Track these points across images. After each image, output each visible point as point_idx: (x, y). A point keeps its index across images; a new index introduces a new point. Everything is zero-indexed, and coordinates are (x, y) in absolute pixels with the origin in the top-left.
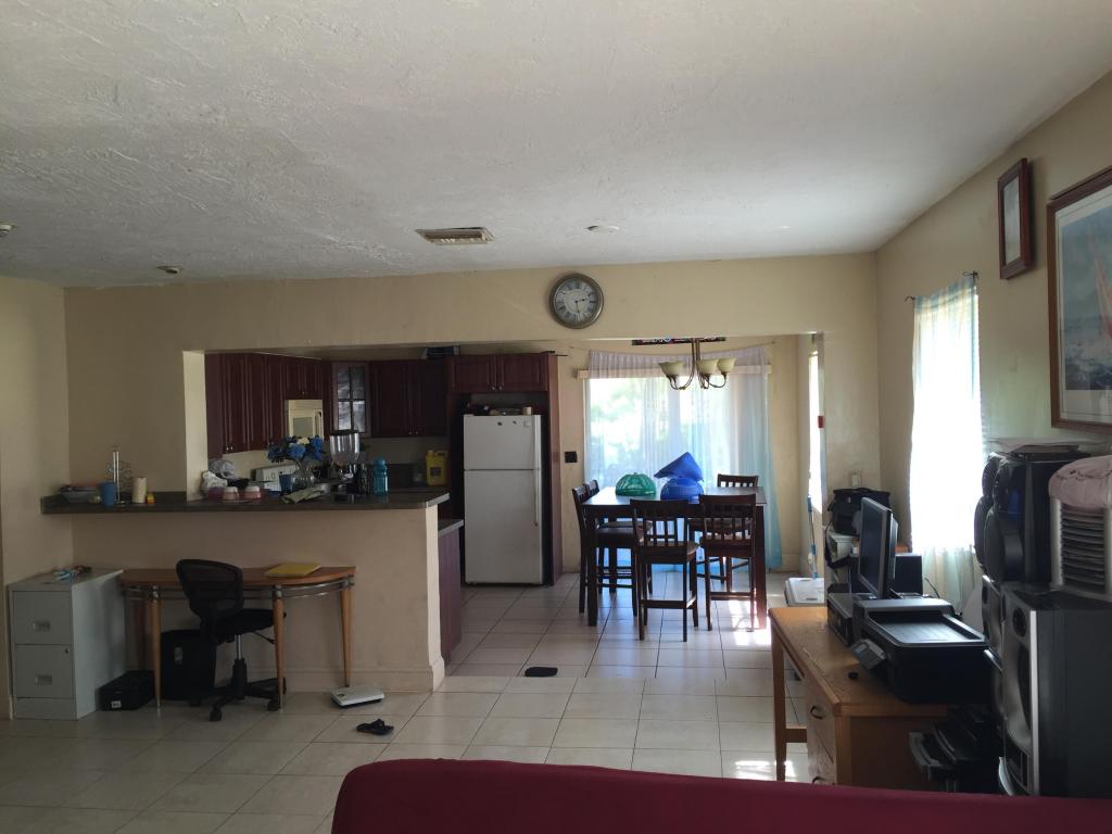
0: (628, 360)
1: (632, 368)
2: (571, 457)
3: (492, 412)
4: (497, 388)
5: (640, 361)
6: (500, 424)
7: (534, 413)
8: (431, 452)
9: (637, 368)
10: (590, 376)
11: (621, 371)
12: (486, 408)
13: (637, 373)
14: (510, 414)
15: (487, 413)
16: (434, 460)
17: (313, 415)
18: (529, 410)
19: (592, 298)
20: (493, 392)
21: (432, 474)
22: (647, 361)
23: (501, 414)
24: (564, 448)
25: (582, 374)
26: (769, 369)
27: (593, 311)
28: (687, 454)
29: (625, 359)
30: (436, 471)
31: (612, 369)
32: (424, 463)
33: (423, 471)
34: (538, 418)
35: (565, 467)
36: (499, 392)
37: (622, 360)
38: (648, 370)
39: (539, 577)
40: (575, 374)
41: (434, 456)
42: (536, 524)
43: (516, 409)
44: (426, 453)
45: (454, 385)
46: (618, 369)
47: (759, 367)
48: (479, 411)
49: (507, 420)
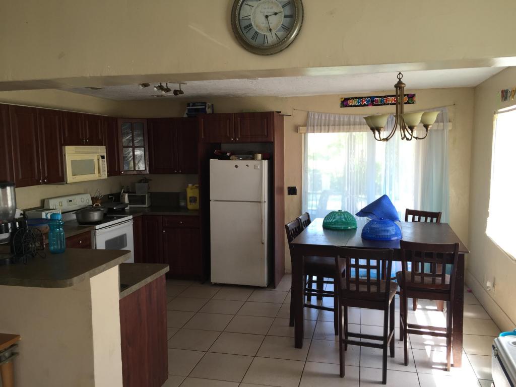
0: (337, 119)
1: (339, 125)
2: (292, 191)
3: (232, 157)
4: (235, 139)
5: (346, 119)
6: (236, 166)
7: (263, 158)
8: (190, 185)
9: (343, 125)
10: (307, 132)
11: (331, 127)
12: (228, 154)
13: (343, 129)
14: (244, 159)
15: (228, 158)
16: (192, 191)
17: (95, 157)
18: (259, 156)
19: (287, 11)
20: (232, 142)
21: (190, 201)
22: (352, 120)
23: (238, 159)
24: (288, 184)
25: (302, 129)
26: (450, 126)
27: (288, 29)
28: (385, 197)
29: (335, 118)
30: (193, 200)
31: (325, 125)
32: (185, 194)
33: (185, 198)
34: (265, 163)
35: (288, 198)
36: (236, 142)
37: (332, 119)
38: (352, 127)
39: (264, 280)
40: (296, 129)
41: (192, 189)
42: (263, 243)
43: (250, 155)
44: (187, 186)
45: (203, 137)
46: (329, 126)
47: (442, 124)
48: (223, 157)
49: (242, 163)
